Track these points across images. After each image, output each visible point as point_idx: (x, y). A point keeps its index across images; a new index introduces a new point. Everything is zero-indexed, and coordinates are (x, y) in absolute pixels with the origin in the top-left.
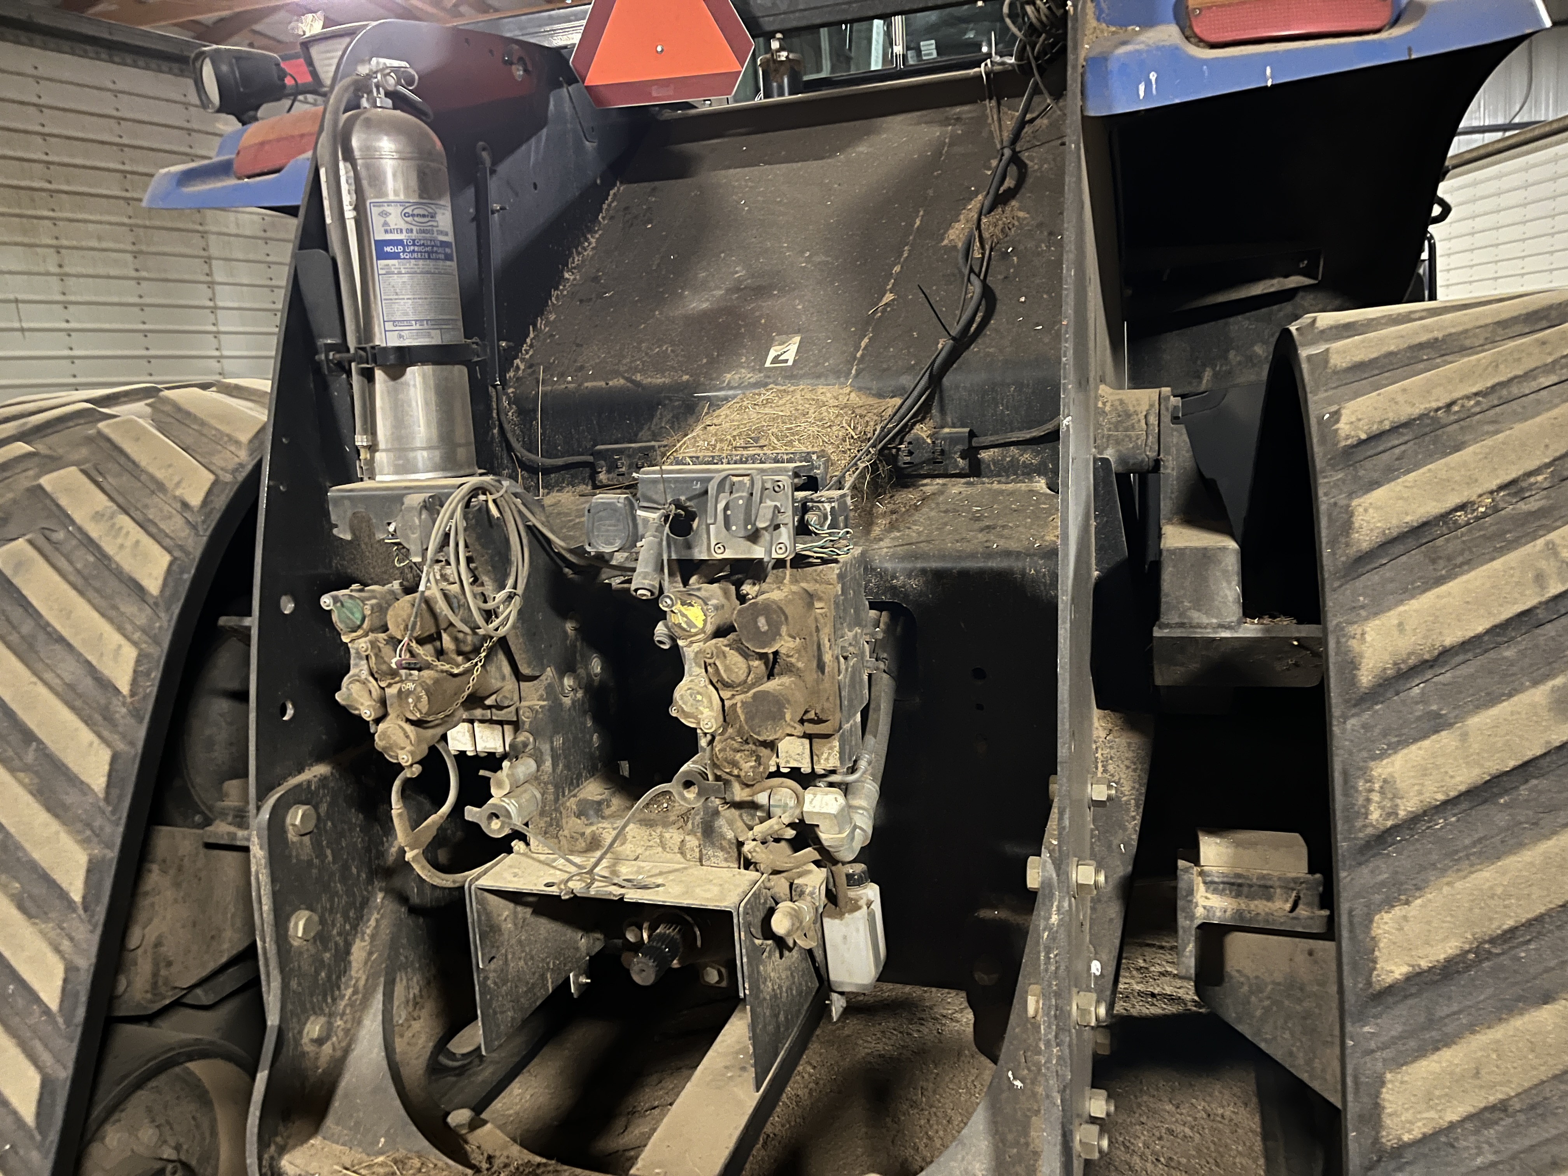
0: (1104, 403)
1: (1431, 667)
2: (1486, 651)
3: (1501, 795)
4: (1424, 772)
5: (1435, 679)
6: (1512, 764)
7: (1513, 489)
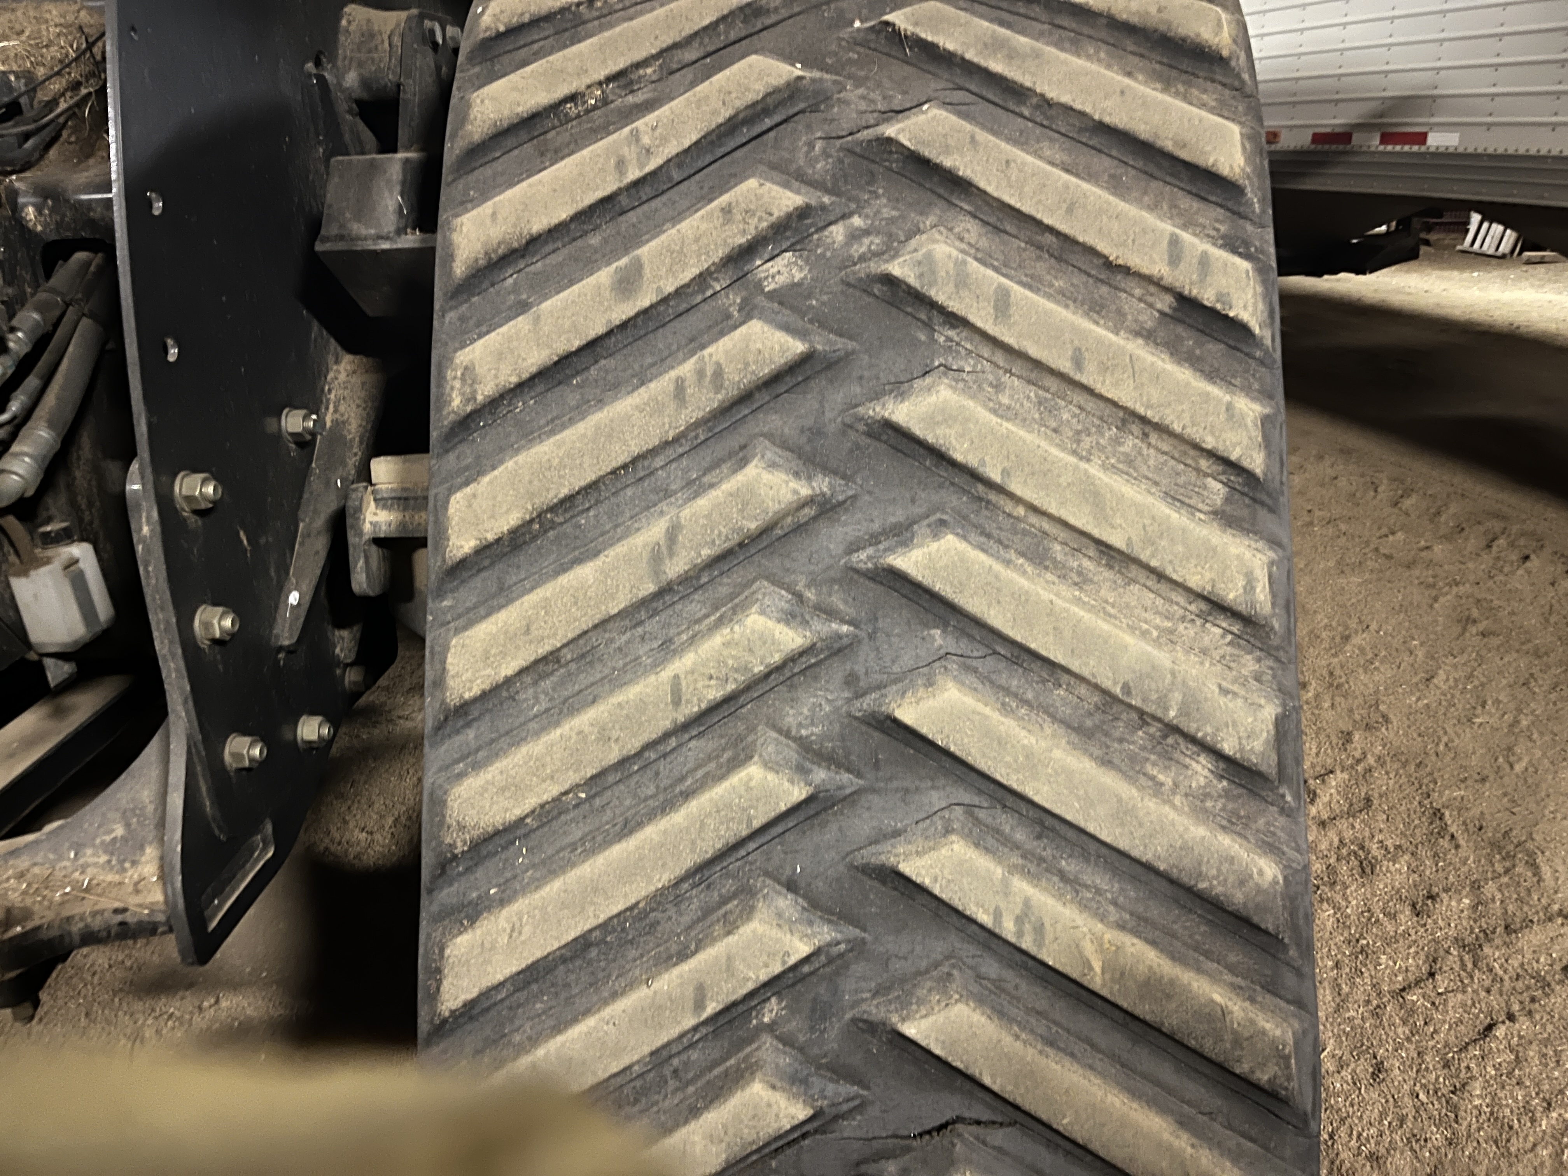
0: (349, 22)
1: (523, 256)
2: (574, 240)
3: (574, 376)
4: (500, 356)
5: (527, 269)
6: (576, 344)
7: (622, 81)
